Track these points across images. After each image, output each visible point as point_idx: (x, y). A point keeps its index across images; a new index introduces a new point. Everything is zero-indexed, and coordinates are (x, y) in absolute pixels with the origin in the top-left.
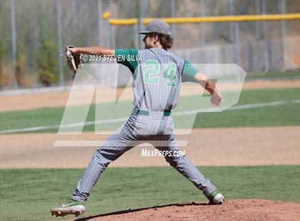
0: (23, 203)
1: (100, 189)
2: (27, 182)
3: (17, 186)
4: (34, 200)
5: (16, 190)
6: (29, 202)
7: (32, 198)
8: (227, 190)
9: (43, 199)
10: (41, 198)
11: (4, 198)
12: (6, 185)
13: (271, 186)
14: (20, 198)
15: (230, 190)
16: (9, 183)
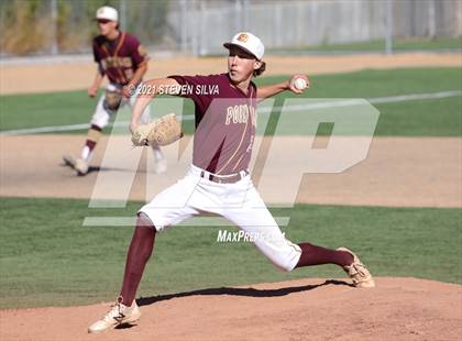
0: (65, 261)
1: (179, 239)
2: (71, 223)
3: (57, 230)
4: (82, 256)
5: (55, 237)
6: (75, 260)
7: (79, 252)
8: (367, 250)
9: (95, 255)
10: (91, 252)
11: (39, 250)
12: (41, 228)
13: (432, 246)
14: (61, 252)
15: (371, 249)
16: (45, 224)
